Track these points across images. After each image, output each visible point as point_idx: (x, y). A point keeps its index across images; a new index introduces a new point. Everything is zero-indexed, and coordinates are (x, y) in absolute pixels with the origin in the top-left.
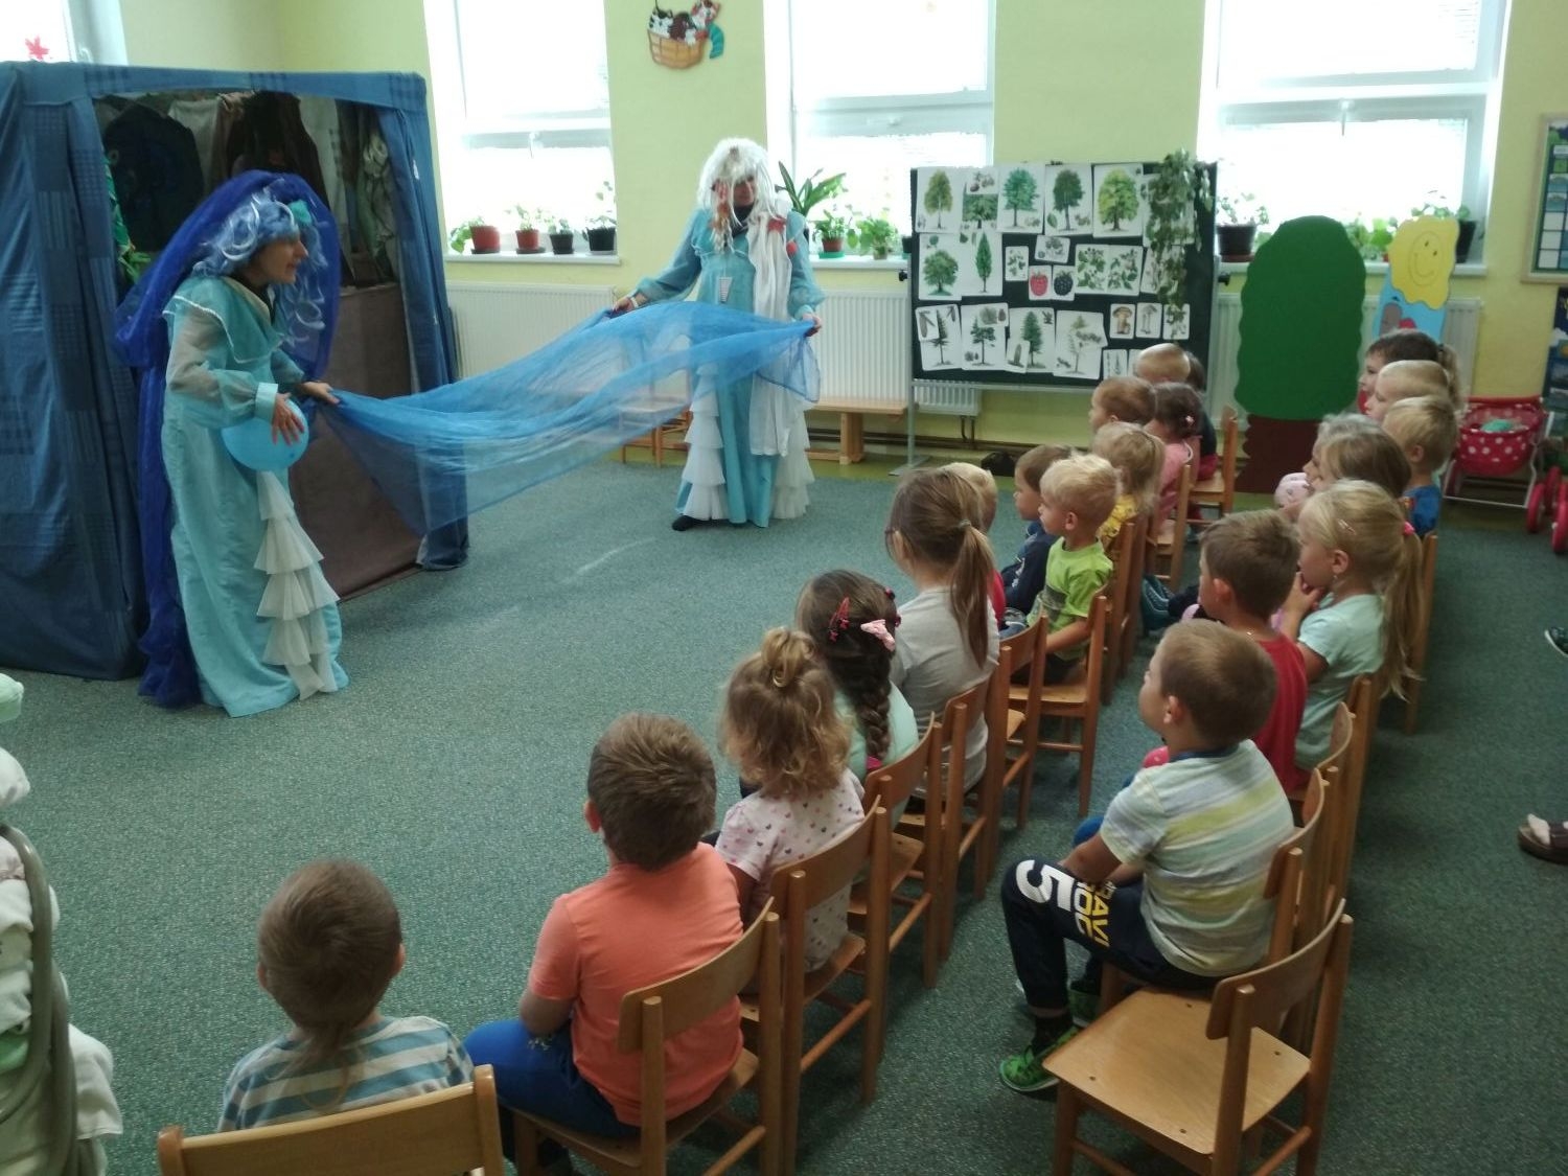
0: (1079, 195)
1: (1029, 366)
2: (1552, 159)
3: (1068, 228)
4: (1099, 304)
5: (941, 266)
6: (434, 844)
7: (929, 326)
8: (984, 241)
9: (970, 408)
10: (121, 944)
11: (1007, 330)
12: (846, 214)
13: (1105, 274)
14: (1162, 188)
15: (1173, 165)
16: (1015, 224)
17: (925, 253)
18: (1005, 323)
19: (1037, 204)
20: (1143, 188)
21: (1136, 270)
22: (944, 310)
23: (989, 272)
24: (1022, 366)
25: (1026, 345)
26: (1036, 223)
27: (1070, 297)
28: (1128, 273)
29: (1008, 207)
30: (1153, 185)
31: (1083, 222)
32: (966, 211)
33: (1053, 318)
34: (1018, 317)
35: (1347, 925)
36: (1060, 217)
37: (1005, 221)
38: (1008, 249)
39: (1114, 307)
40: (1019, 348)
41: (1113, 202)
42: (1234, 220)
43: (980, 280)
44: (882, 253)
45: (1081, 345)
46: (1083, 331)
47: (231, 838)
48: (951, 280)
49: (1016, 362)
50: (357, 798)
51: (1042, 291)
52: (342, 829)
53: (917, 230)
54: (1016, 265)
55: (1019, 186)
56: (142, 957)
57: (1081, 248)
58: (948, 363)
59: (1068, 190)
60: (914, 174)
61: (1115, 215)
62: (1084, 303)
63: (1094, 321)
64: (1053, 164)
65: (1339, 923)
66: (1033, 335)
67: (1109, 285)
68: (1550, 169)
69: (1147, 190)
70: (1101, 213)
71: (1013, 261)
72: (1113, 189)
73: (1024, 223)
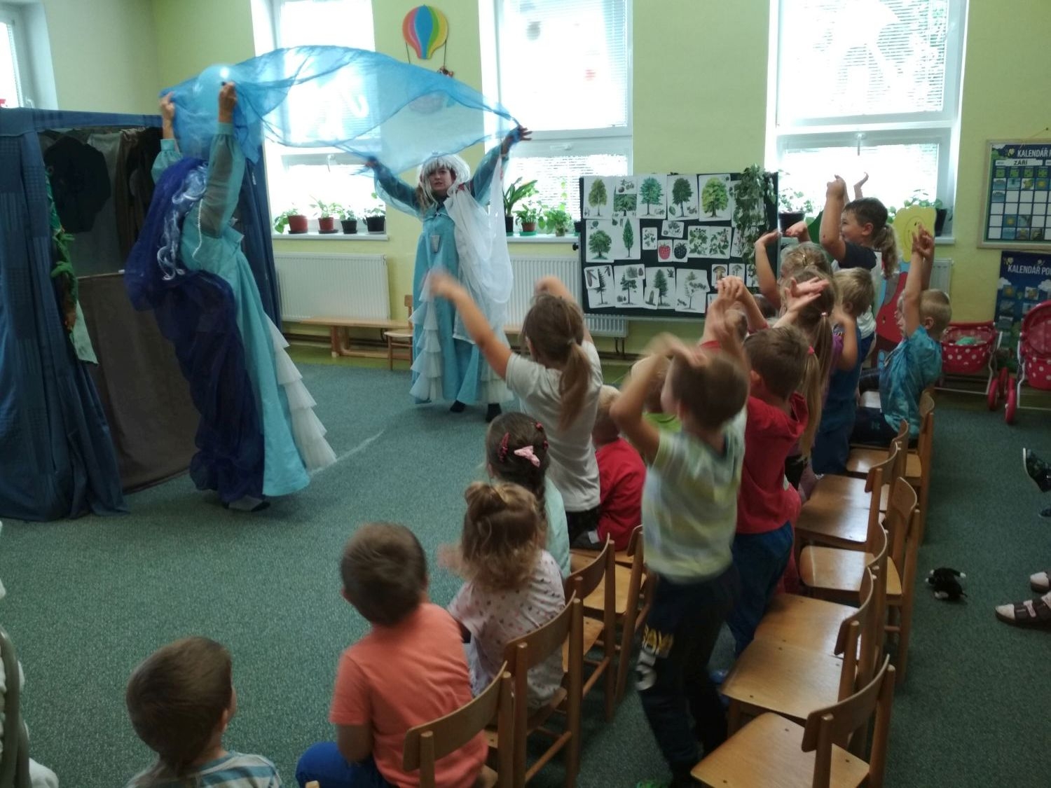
0: (690, 194)
1: (659, 305)
2: (994, 168)
3: (683, 216)
4: (704, 264)
5: (600, 241)
6: (268, 630)
7: (593, 279)
8: (628, 224)
9: (621, 332)
10: (52, 703)
11: (644, 281)
12: (538, 208)
13: (707, 245)
14: (743, 189)
15: (750, 174)
16: (648, 213)
17: (590, 232)
18: (643, 277)
19: (662, 199)
20: (731, 189)
21: (728, 243)
22: (603, 269)
23: (632, 244)
24: (655, 305)
25: (657, 291)
26: (662, 212)
27: (685, 260)
28: (722, 244)
29: (643, 202)
30: (737, 187)
31: (693, 211)
32: (616, 205)
33: (674, 274)
34: (651, 273)
35: (892, 672)
36: (677, 208)
37: (641, 211)
38: (644, 229)
39: (714, 266)
40: (652, 293)
41: (711, 198)
42: (790, 209)
43: (626, 250)
44: (561, 232)
45: (693, 291)
46: (694, 282)
47: (127, 629)
48: (607, 250)
49: (651, 302)
50: (213, 600)
51: (667, 256)
52: (203, 621)
53: (584, 217)
54: (649, 240)
55: (651, 189)
56: (67, 712)
57: (691, 228)
58: (606, 303)
59: (682, 191)
60: (582, 181)
61: (713, 207)
62: (694, 264)
63: (701, 276)
64: (672, 174)
65: (886, 671)
66: (661, 284)
67: (710, 252)
68: (994, 175)
69: (733, 191)
70: (704, 205)
71: (647, 237)
72: (711, 190)
73: (654, 213)
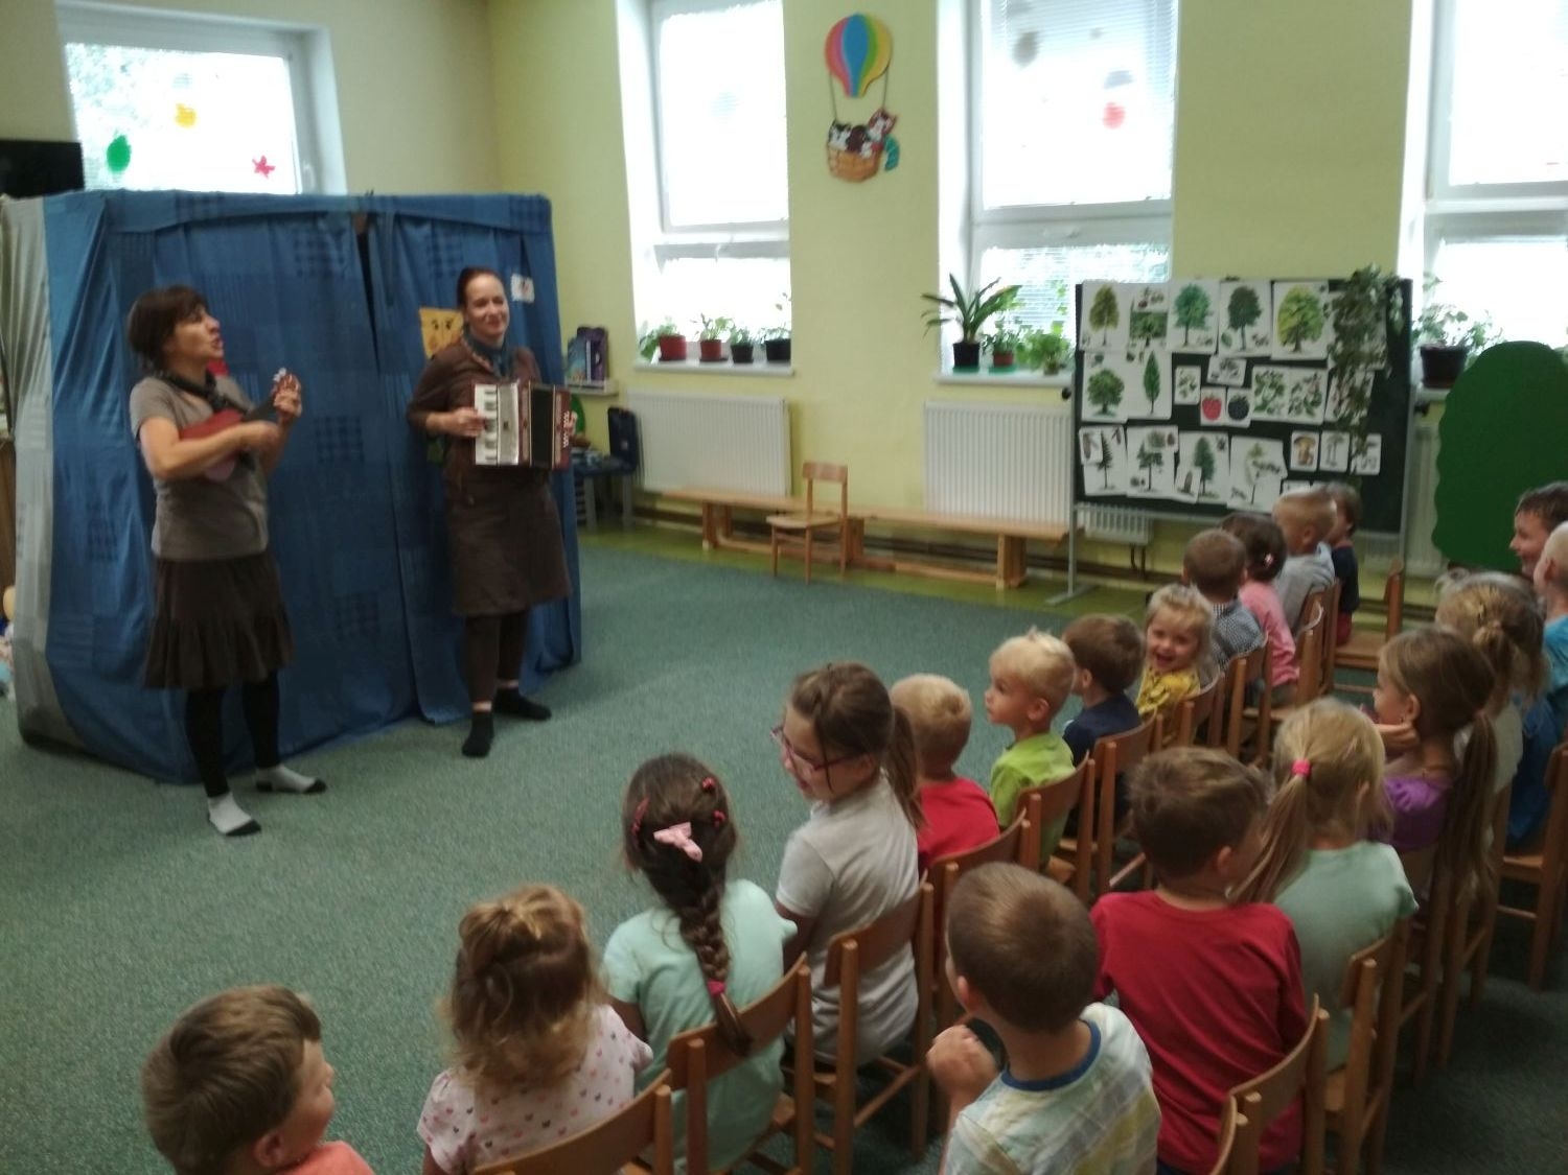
0: (1257, 313)
1: (1199, 495)
3: (1244, 349)
4: (1280, 432)
5: (1106, 386)
7: (1093, 449)
8: (1152, 360)
9: (1140, 537)
11: (1177, 456)
12: (1015, 329)
13: (1285, 399)
14: (1346, 308)
15: (1361, 280)
16: (1186, 343)
17: (1089, 372)
18: (1174, 448)
19: (1210, 321)
20: (1326, 307)
21: (1320, 395)
22: (1109, 432)
23: (1157, 395)
24: (1192, 495)
25: (1197, 473)
26: (1209, 342)
27: (1245, 423)
28: (1310, 399)
29: (1178, 325)
30: (1336, 304)
31: (1262, 342)
32: (1133, 330)
33: (1227, 445)
34: (1188, 442)
36: (1235, 336)
37: (1175, 339)
38: (1178, 369)
39: (1295, 436)
40: (1189, 476)
41: (1294, 321)
42: (1443, 342)
43: (1147, 402)
44: (1053, 369)
45: (1258, 475)
46: (1260, 460)
48: (1116, 400)
49: (1187, 489)
51: (1215, 414)
53: (1082, 347)
54: (1187, 386)
55: (1191, 305)
57: (1257, 370)
58: (1113, 487)
59: (1244, 308)
60: (1079, 289)
61: (1296, 335)
62: (1260, 430)
63: (1272, 450)
64: (1229, 279)
66: (1204, 461)
67: (1290, 410)
69: (1330, 309)
70: (1282, 333)
71: (1183, 383)
72: (1294, 308)
73: (1196, 342)
